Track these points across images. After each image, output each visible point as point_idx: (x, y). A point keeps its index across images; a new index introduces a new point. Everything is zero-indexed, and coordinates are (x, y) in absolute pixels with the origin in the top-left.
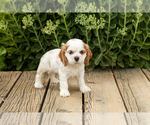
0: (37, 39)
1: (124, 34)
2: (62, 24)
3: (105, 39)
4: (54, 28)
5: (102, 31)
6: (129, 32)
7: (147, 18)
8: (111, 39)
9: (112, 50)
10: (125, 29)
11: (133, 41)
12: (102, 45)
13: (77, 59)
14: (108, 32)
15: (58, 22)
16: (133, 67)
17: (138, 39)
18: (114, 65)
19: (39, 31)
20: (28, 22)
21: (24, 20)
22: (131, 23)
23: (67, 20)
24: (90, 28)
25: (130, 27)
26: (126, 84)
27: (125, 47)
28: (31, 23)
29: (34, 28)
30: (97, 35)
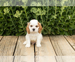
0: (11, 20)
1: (55, 18)
2: (24, 13)
3: (46, 20)
4: (20, 14)
5: (44, 16)
6: (58, 17)
7: (66, 10)
8: (48, 20)
9: (49, 26)
10: (56, 15)
11: (59, 21)
12: (44, 23)
13: (34, 30)
14: (47, 17)
15: (22, 11)
16: (59, 35)
17: (62, 21)
18: (50, 33)
19: (12, 16)
20: (6, 11)
21: (5, 10)
22: (59, 12)
23: (27, 10)
24: (38, 14)
25: (58, 14)
26: (56, 43)
27: (55, 25)
28: (8, 12)
29: (10, 14)
30: (42, 18)
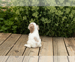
1: (57, 25)
11: (60, 28)
14: (52, 24)
22: (60, 22)
23: (38, 19)
26: (56, 43)
28: (26, 19)
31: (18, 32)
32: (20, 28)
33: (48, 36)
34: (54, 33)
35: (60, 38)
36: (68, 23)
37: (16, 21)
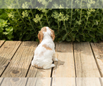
1: (80, 24)
3: (69, 26)
6: (83, 23)
22: (84, 17)
28: (27, 15)
29: (29, 18)
30: (64, 24)
31: (15, 37)
32: (18, 31)
33: (65, 42)
34: (74, 37)
35: (85, 44)
36: (97, 18)
37: (11, 19)
